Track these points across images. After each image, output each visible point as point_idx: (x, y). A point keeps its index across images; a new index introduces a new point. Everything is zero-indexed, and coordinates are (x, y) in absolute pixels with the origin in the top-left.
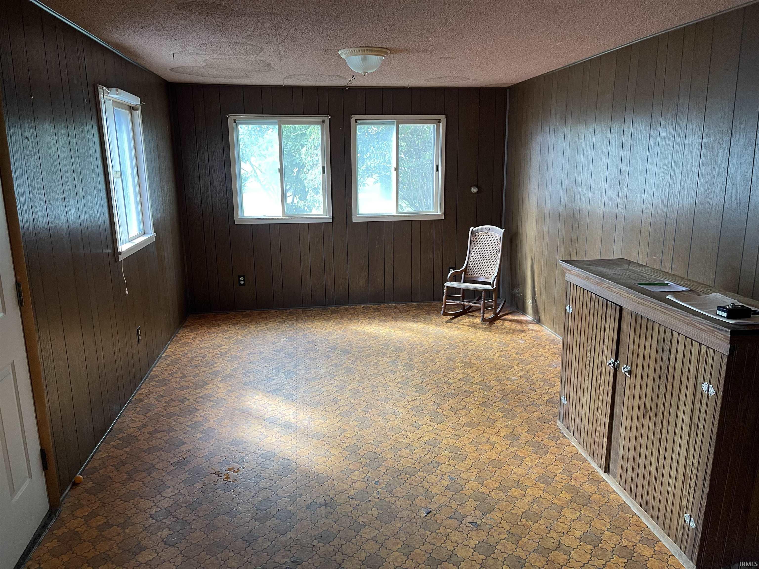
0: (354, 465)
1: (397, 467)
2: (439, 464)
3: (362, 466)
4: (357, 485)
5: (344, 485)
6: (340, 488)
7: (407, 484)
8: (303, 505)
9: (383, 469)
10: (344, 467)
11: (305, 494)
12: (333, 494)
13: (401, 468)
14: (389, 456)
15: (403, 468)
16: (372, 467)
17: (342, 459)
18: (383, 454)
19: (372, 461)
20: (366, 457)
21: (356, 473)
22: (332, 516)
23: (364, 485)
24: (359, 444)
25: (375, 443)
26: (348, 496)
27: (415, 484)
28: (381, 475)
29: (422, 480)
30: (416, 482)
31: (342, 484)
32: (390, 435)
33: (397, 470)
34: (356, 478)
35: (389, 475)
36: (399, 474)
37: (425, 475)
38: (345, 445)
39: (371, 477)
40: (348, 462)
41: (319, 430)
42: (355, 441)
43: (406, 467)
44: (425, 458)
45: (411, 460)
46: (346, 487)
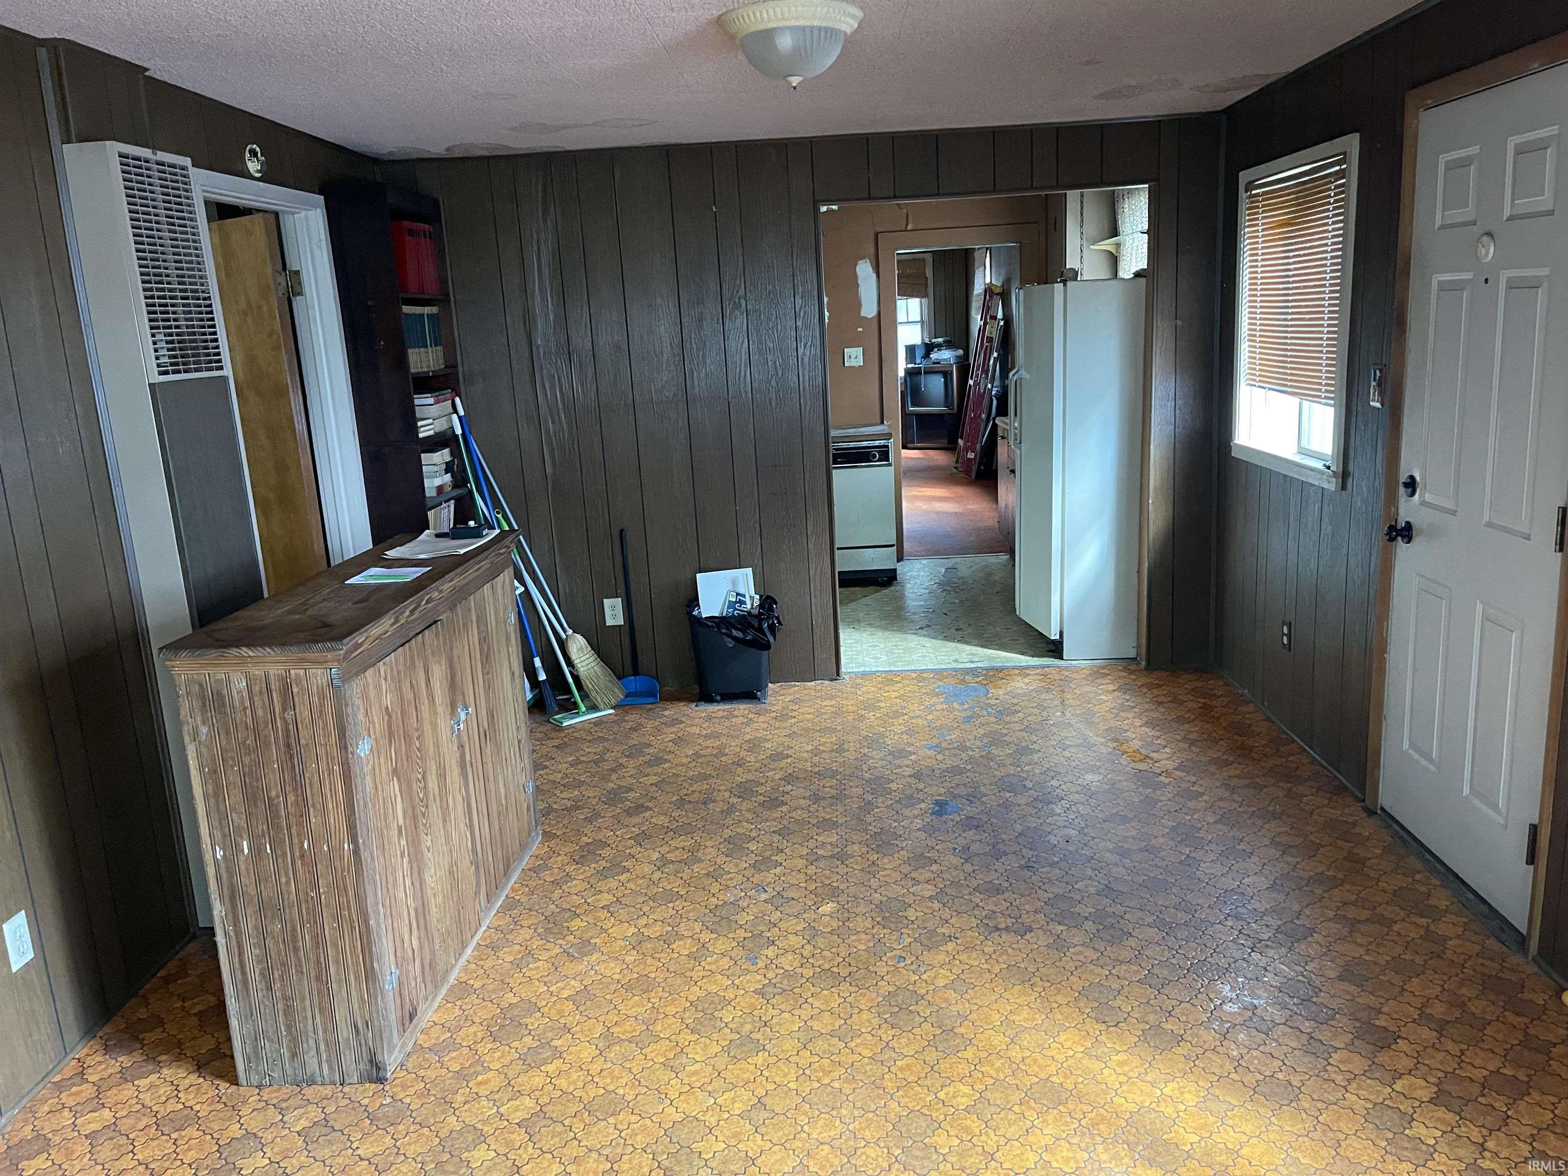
0: (946, 1000)
1: (852, 989)
2: (760, 992)
3: (929, 997)
4: (942, 957)
5: (967, 961)
6: (974, 955)
7: (842, 954)
8: (1040, 932)
9: (884, 988)
10: (968, 997)
11: (1042, 949)
12: (986, 945)
13: (845, 986)
14: (865, 1016)
15: (841, 988)
16: (908, 993)
17: (974, 1016)
18: (876, 1022)
19: (904, 1006)
20: (917, 1018)
21: (941, 983)
22: (984, 913)
23: (927, 957)
24: (931, 1056)
25: (890, 1058)
26: (958, 942)
27: (827, 953)
28: (890, 975)
29: (811, 960)
30: (824, 958)
31: (971, 962)
32: (847, 1081)
33: (853, 984)
34: (942, 971)
35: (874, 975)
36: (852, 975)
37: (800, 970)
38: (969, 1054)
39: (911, 973)
40: (960, 1007)
41: (1050, 1118)
42: (944, 1065)
43: (833, 990)
44: (783, 1007)
45: (816, 1004)
46: (963, 957)
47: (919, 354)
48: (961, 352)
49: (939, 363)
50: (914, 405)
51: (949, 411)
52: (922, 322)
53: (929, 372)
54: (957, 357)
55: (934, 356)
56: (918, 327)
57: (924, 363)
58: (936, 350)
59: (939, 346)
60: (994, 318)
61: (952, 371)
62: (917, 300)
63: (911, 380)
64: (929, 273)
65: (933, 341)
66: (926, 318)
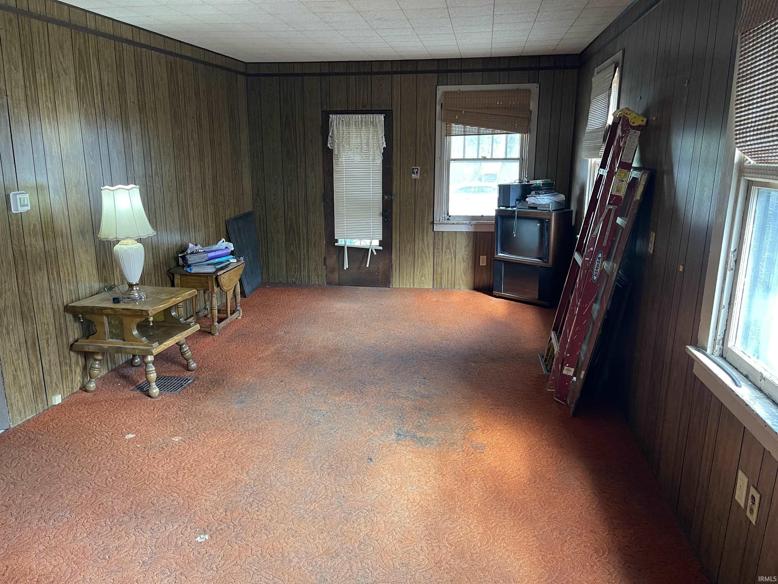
47: (514, 196)
48: (562, 197)
49: (536, 208)
50: (503, 251)
51: (545, 265)
52: (521, 159)
53: (523, 217)
54: (558, 203)
55: (530, 200)
56: (516, 166)
57: (519, 206)
58: (533, 193)
59: (538, 190)
60: (627, 166)
61: (550, 220)
62: (517, 136)
63: (502, 223)
64: (533, 106)
65: (532, 182)
66: (526, 156)
